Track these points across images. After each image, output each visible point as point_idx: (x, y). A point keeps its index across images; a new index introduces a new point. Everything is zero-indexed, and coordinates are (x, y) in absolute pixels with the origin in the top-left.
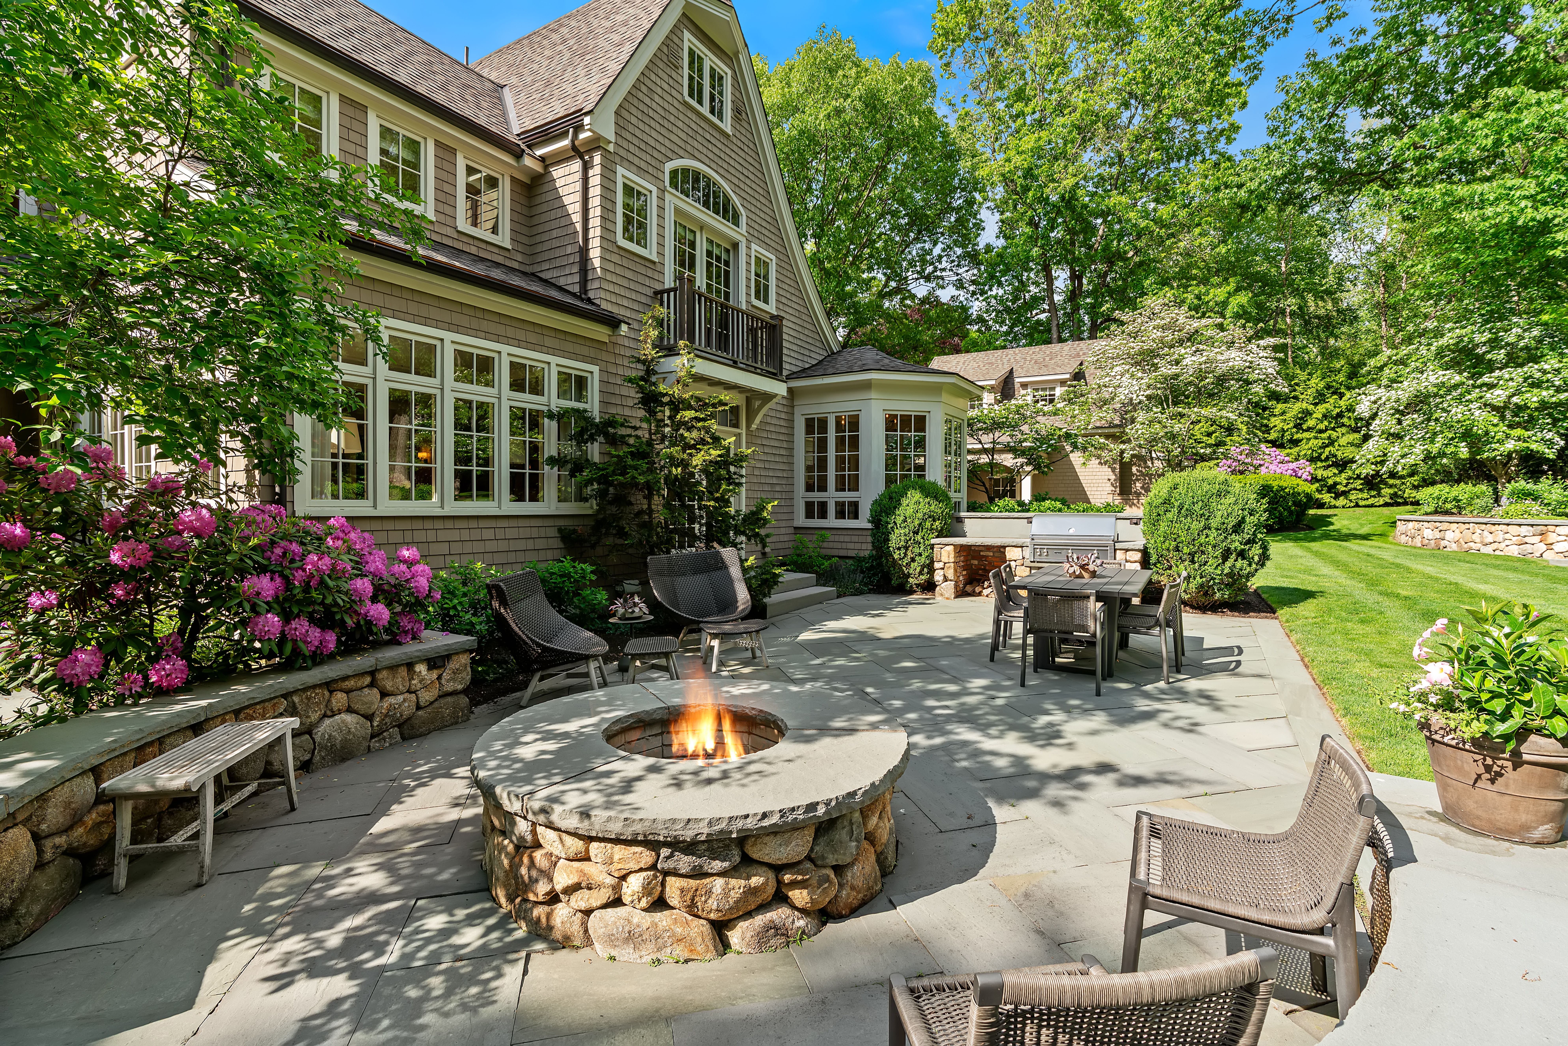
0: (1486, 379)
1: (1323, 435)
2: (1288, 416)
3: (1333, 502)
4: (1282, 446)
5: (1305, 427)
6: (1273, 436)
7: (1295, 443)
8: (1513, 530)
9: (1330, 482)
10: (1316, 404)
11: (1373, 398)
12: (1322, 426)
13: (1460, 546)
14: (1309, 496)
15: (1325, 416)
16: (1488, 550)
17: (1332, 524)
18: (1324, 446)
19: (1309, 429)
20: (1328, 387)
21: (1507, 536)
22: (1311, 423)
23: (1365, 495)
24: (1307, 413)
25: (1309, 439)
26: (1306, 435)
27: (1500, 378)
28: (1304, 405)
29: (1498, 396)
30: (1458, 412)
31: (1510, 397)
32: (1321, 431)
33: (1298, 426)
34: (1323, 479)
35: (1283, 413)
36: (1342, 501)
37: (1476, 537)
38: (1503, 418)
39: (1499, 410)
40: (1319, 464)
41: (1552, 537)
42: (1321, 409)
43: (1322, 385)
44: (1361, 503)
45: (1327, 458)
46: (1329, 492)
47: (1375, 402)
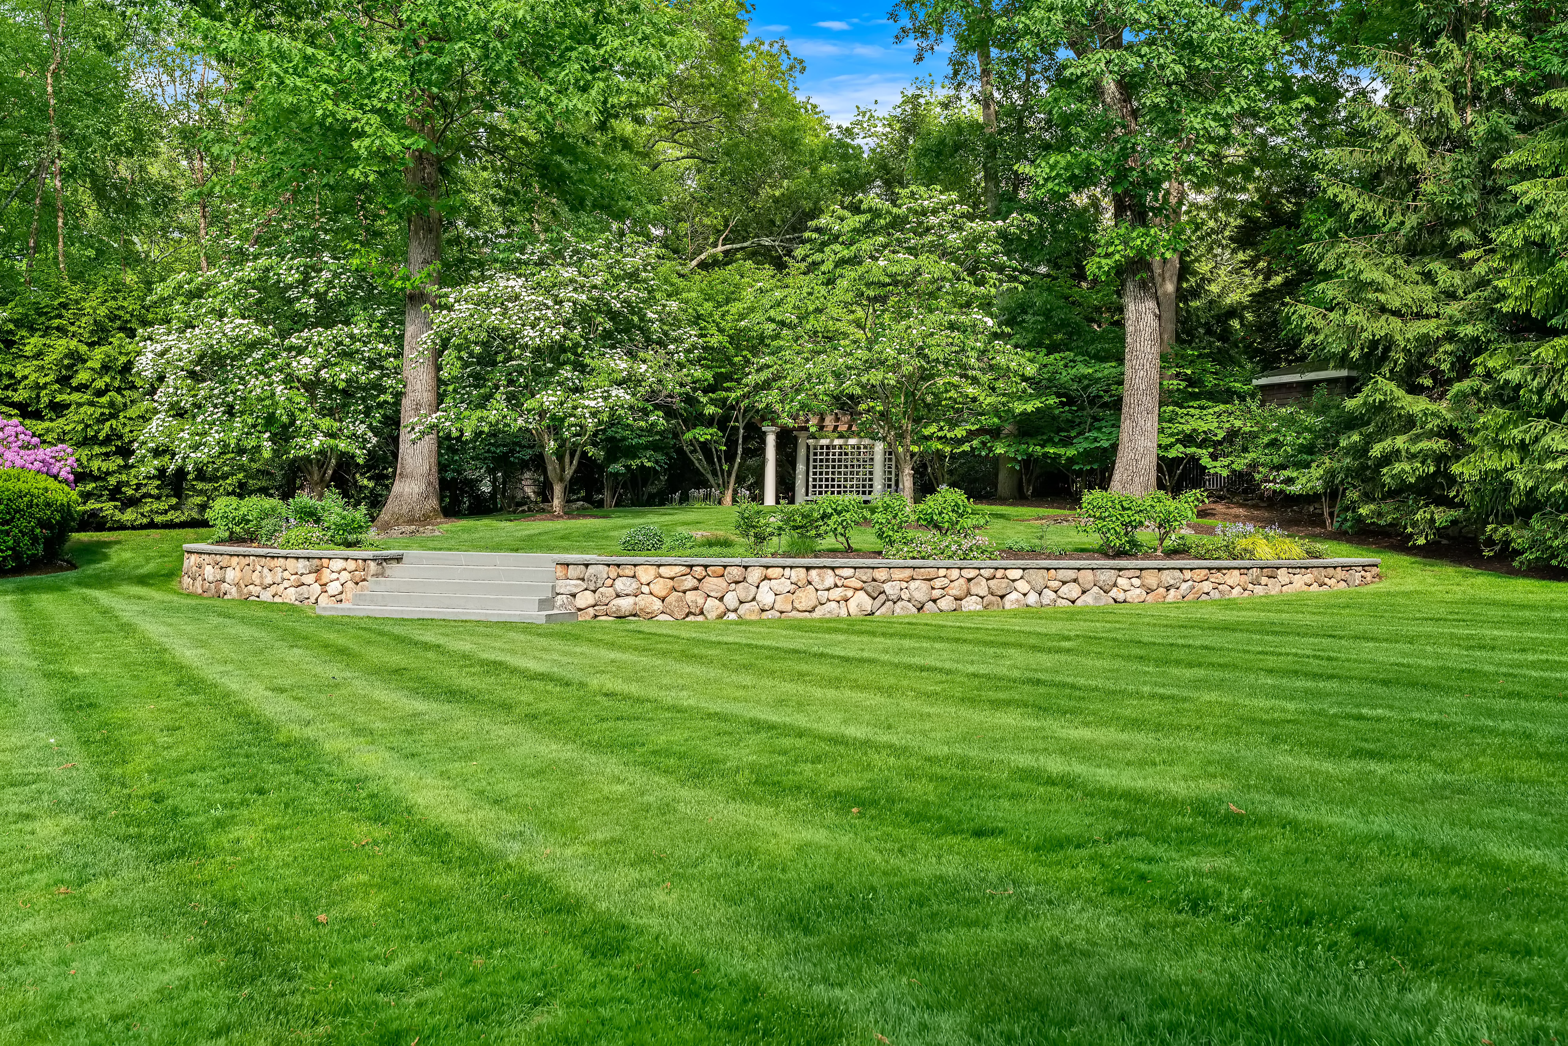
0: (294, 340)
1: (104, 400)
2: (49, 358)
3: (118, 515)
4: (37, 415)
5: (74, 383)
6: (22, 395)
7: (58, 409)
8: (291, 563)
9: (112, 481)
10: (91, 345)
11: (159, 348)
12: (100, 384)
13: (240, 591)
14: (66, 510)
15: (106, 368)
16: (266, 596)
17: (106, 557)
18: (102, 420)
19: (81, 388)
20: (113, 318)
21: (286, 574)
22: (83, 376)
23: (162, 506)
24: (77, 358)
25: (80, 405)
26: (76, 397)
27: (309, 341)
28: (73, 344)
29: (304, 366)
30: (257, 385)
31: (318, 370)
32: (100, 393)
33: (64, 381)
34: (104, 476)
35: (38, 355)
36: (129, 516)
37: (255, 577)
38: (313, 399)
39: (311, 386)
40: (97, 450)
41: (326, 575)
42: (98, 355)
43: (102, 311)
44: (158, 519)
45: (107, 440)
46: (112, 498)
47: (162, 354)
